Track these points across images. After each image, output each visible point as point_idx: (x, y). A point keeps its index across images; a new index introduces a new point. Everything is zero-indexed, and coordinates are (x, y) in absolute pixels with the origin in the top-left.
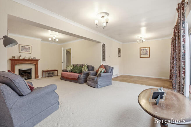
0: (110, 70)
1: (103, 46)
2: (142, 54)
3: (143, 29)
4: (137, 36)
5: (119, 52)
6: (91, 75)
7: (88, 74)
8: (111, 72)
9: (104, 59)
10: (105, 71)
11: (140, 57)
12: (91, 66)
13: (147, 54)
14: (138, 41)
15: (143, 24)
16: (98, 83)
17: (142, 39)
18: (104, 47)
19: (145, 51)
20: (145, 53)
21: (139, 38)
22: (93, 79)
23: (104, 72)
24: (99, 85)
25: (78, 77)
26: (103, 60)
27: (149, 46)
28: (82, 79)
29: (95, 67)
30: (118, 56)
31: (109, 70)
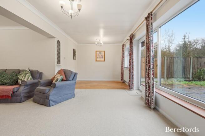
0: (72, 77)
1: (57, 43)
2: (98, 58)
3: (102, 32)
4: (96, 39)
5: (74, 54)
6: (42, 86)
7: (34, 85)
8: (73, 80)
9: (59, 61)
10: (65, 79)
11: (96, 61)
12: (38, 71)
13: (103, 58)
14: (96, 43)
15: (102, 25)
16: (50, 97)
17: (101, 42)
18: (59, 45)
19: (100, 55)
20: (100, 57)
21: (98, 40)
22: (43, 92)
23: (62, 80)
24: (52, 101)
25: (13, 92)
26: (57, 63)
27: (104, 50)
28: (22, 95)
29: (43, 72)
30: (74, 59)
31: (70, 77)
